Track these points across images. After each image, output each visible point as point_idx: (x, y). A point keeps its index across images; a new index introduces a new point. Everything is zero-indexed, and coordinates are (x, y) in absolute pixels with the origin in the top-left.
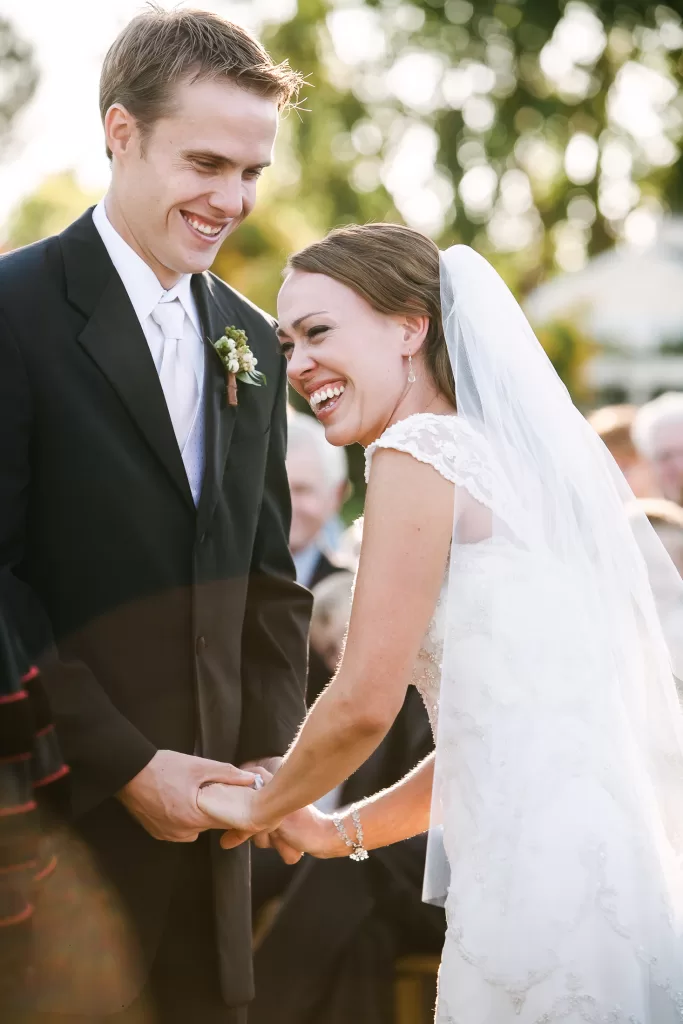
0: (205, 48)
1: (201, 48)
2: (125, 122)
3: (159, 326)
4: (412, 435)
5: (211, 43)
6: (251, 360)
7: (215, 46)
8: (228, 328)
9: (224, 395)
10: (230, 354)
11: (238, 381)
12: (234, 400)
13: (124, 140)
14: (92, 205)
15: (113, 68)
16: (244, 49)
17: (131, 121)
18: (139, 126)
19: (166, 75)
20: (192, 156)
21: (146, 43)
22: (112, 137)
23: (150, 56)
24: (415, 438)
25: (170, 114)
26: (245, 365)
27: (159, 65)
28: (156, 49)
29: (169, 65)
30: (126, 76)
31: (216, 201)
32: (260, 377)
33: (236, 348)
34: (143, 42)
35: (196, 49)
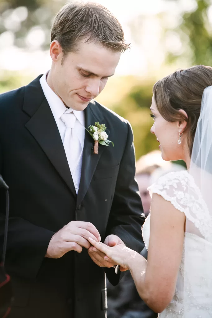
0: (94, 27)
1: (92, 27)
2: (58, 48)
3: (64, 123)
4: (165, 187)
5: (97, 26)
6: (105, 136)
7: (98, 27)
8: (96, 123)
9: (93, 149)
10: (94, 133)
11: (99, 144)
12: (96, 151)
13: (57, 54)
14: (42, 74)
15: (57, 25)
16: (110, 29)
17: (60, 49)
18: (63, 51)
19: (76, 36)
20: (80, 70)
21: (72, 19)
22: (52, 52)
23: (71, 26)
24: (166, 189)
25: (75, 51)
26: (101, 137)
27: (74, 31)
28: (74, 24)
29: (78, 32)
30: (61, 30)
31: (88, 89)
32: (110, 143)
33: (98, 130)
34: (70, 18)
35: (90, 27)
